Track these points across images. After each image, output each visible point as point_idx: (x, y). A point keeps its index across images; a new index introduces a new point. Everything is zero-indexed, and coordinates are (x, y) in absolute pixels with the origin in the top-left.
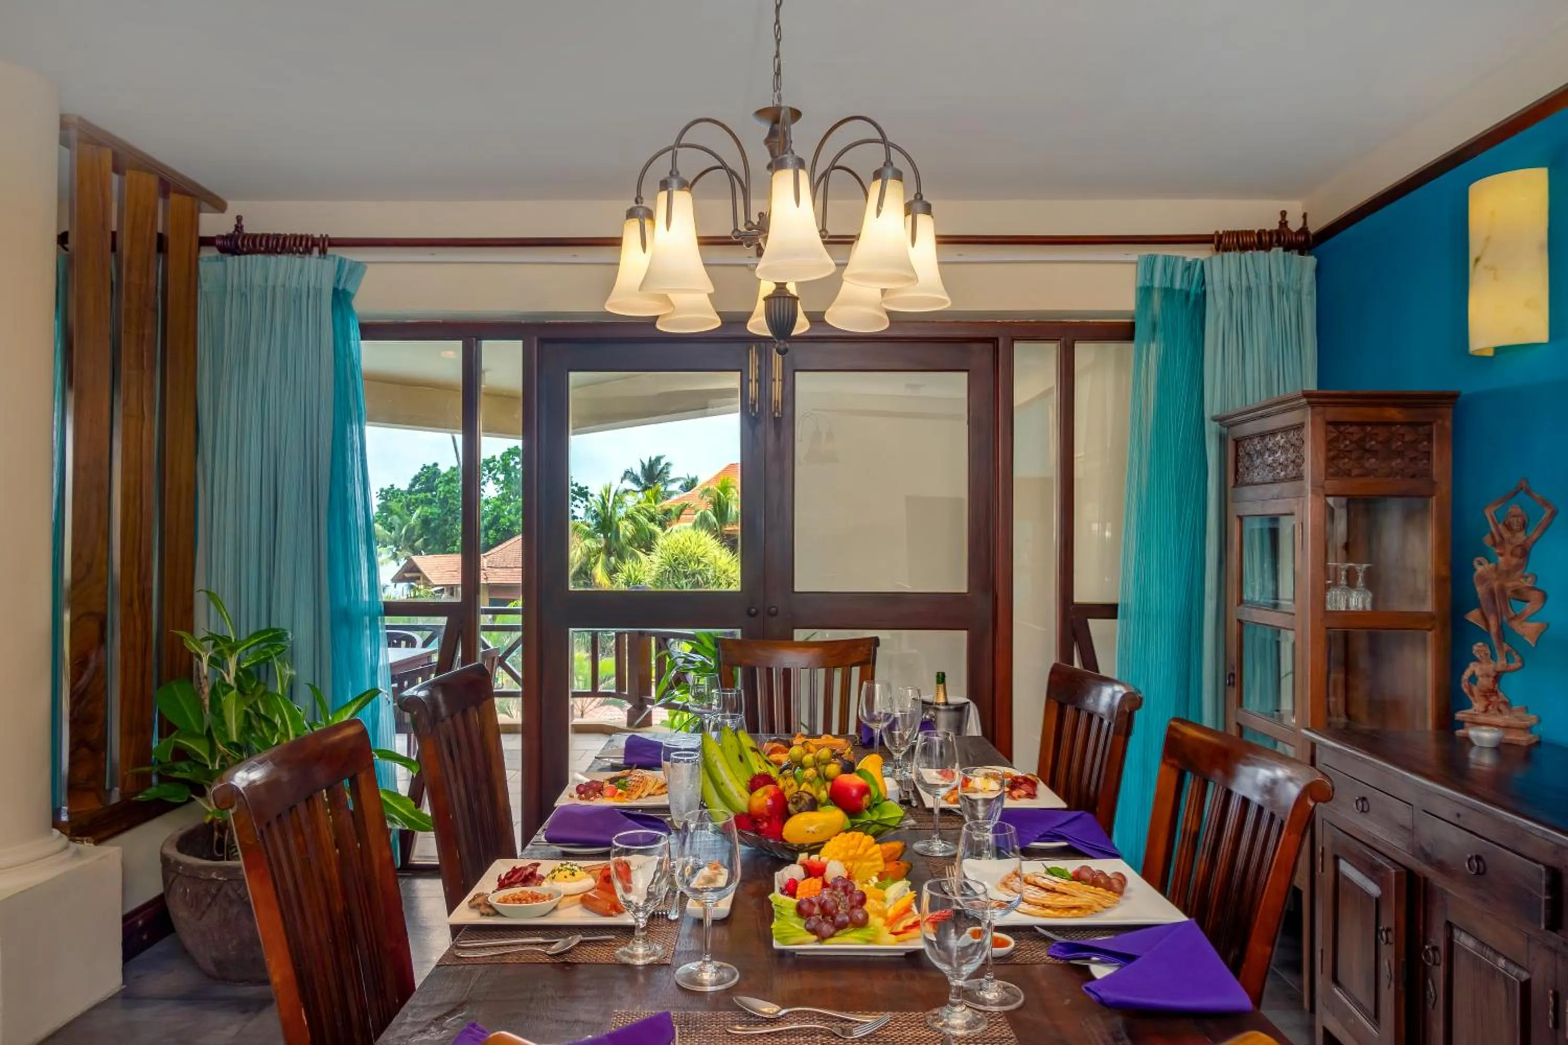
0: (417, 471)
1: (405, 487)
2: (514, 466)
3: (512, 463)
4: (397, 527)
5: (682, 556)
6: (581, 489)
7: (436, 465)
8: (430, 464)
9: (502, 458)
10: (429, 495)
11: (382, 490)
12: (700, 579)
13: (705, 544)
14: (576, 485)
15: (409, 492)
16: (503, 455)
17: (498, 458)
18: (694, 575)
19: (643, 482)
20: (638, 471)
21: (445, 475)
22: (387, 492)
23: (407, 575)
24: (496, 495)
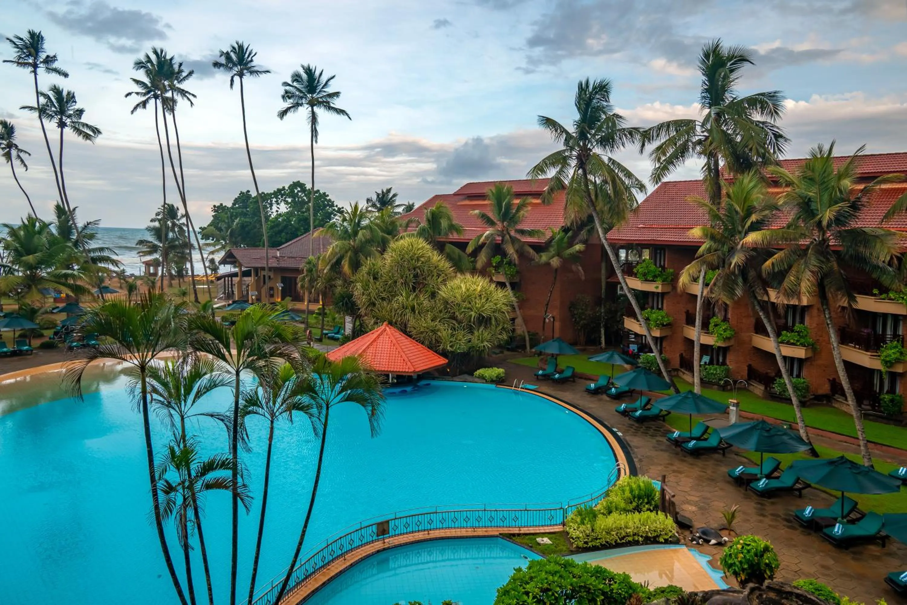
0: (237, 195)
1: (229, 205)
2: (297, 193)
3: (296, 191)
4: (224, 229)
5: (406, 256)
6: (339, 209)
7: (248, 191)
8: (245, 191)
9: (289, 187)
10: (244, 210)
11: (215, 206)
12: (419, 271)
13: (423, 247)
14: (337, 206)
15: (232, 208)
16: (291, 185)
17: (286, 188)
18: (414, 269)
19: (379, 206)
20: (374, 198)
21: (253, 198)
22: (218, 207)
23: (228, 260)
24: (286, 211)
